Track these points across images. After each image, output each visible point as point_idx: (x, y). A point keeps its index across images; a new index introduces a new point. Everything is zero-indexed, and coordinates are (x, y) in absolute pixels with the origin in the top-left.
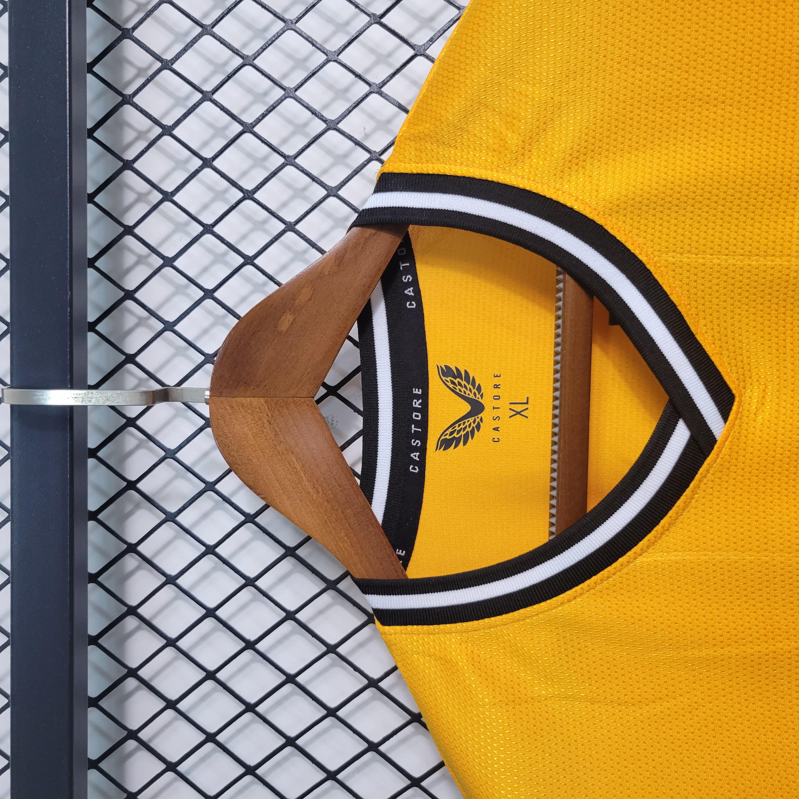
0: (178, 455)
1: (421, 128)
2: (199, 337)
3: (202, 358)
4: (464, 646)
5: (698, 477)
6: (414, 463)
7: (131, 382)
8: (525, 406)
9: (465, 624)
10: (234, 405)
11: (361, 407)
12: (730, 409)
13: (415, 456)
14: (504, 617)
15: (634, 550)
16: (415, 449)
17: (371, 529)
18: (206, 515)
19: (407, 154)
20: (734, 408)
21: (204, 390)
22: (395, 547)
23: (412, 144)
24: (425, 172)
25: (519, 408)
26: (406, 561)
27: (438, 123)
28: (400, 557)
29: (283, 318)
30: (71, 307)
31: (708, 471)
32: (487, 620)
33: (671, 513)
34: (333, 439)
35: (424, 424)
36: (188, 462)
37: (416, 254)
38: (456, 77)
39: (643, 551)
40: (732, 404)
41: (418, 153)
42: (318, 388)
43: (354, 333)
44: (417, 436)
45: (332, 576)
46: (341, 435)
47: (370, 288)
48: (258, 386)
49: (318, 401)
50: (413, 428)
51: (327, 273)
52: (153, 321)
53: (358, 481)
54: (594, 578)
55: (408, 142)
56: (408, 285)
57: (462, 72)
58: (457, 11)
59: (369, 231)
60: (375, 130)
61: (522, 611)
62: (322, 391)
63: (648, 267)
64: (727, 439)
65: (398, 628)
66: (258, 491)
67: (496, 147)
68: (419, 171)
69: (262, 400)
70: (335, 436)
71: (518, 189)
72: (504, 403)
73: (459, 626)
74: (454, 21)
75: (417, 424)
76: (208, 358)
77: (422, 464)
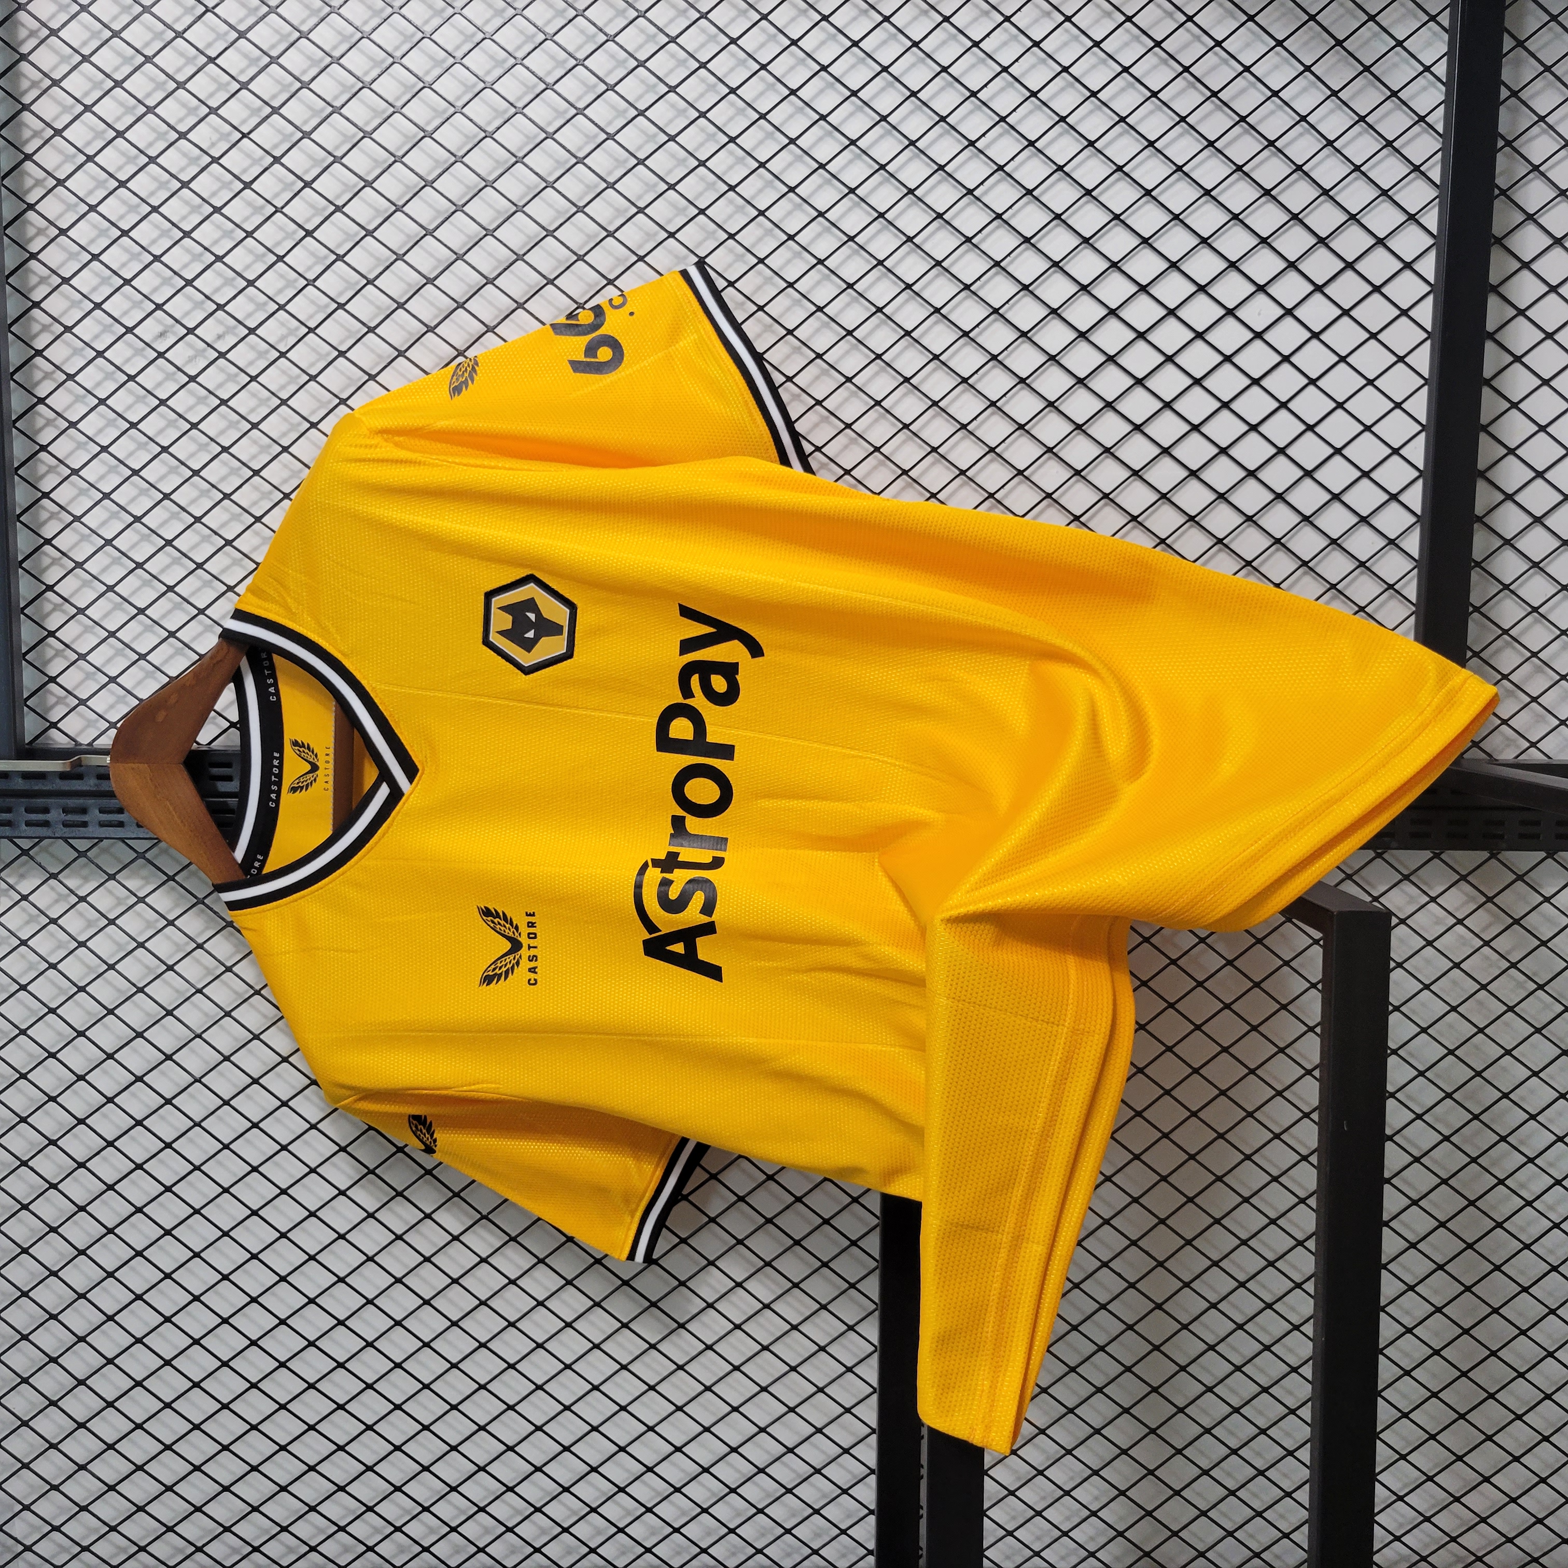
6: (273, 800)
10: (127, 768)
12: (415, 777)
13: (273, 796)
16: (273, 792)
20: (418, 777)
35: (280, 776)
40: (416, 774)
44: (275, 783)
48: (143, 756)
50: (273, 778)
56: (270, 685)
63: (368, 690)
64: (410, 794)
69: (146, 765)
75: (276, 775)
77: (277, 801)
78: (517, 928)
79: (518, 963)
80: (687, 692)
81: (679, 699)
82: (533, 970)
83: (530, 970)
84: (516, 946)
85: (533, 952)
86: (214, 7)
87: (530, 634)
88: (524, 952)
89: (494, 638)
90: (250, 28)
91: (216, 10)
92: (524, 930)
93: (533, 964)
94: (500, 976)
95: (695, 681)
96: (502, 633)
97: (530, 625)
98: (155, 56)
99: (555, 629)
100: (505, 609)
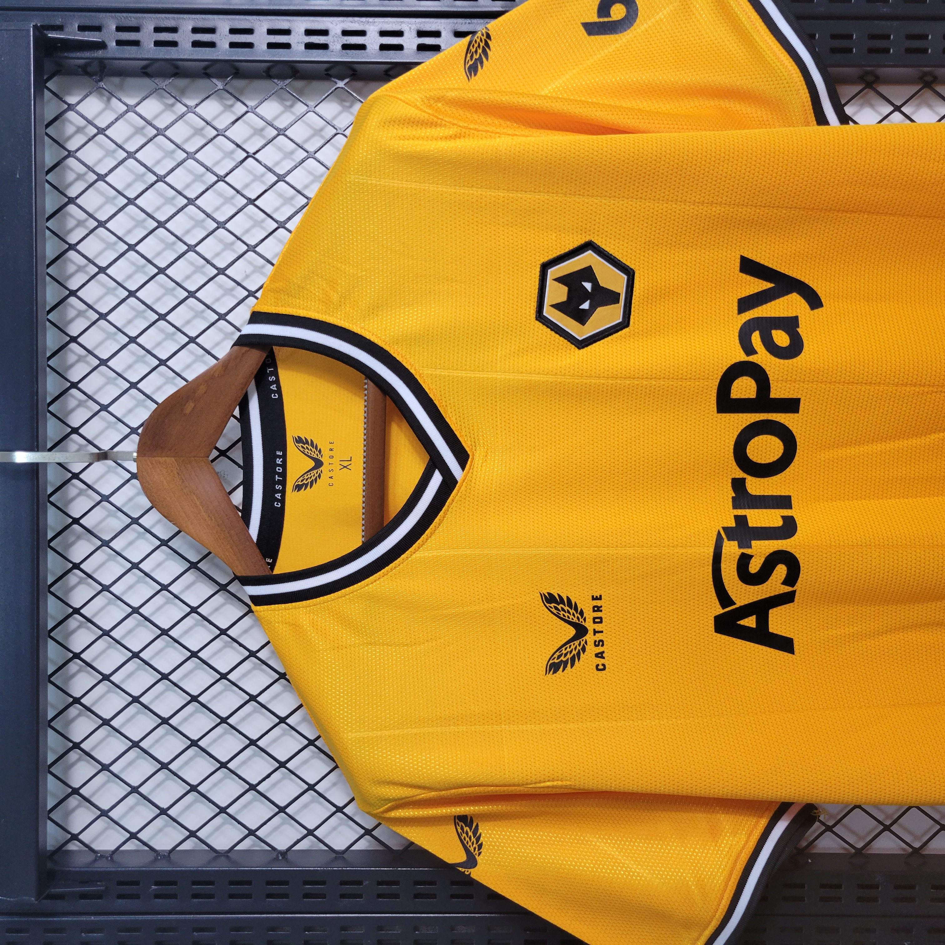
0: (111, 499)
1: (277, 285)
2: (126, 415)
3: (129, 430)
4: (308, 615)
5: (447, 504)
6: (278, 500)
7: (73, 447)
8: (350, 463)
9: (308, 602)
10: (154, 462)
11: (241, 464)
12: (467, 463)
13: (278, 496)
14: (332, 595)
15: (410, 550)
16: (278, 491)
17: (248, 543)
18: (131, 543)
19: (269, 300)
20: (469, 462)
21: (131, 453)
22: (265, 557)
23: (272, 294)
24: (280, 313)
25: (345, 464)
26: (272, 566)
27: (287, 283)
28: (268, 564)
29: (187, 405)
30: (37, 396)
31: (453, 501)
32: (321, 598)
33: (432, 526)
34: (222, 485)
35: (284, 475)
36: (118, 504)
37: (278, 362)
38: (298, 256)
39: (416, 551)
40: (468, 460)
41: (276, 300)
42: (211, 451)
43: (237, 412)
44: (279, 482)
45: (223, 582)
46: (229, 484)
47: (247, 384)
48: (170, 450)
49: (213, 461)
50: (277, 478)
51: (216, 376)
52: (91, 403)
53: (240, 514)
54: (387, 568)
55: (269, 292)
56: (272, 383)
57: (302, 254)
58: (306, 200)
59: (245, 349)
60: (253, 272)
61: (343, 591)
62: (215, 453)
63: (416, 376)
64: (464, 481)
65: (266, 607)
66: (171, 519)
67: (324, 300)
68: (277, 312)
69: (173, 459)
70: (223, 483)
71: (338, 326)
72: (335, 461)
73: (305, 603)
74: (304, 207)
75: (279, 474)
76: (134, 431)
77: (283, 501)
78: (582, 613)
79: (584, 649)
80: (749, 350)
81: (741, 356)
82: (600, 655)
83: (597, 655)
84: (581, 631)
85: (599, 637)
86: (255, 154)
87: (586, 306)
88: (590, 638)
89: (549, 312)
90: (289, 172)
91: (257, 156)
92: (589, 615)
93: (599, 649)
94: (566, 663)
95: (756, 338)
96: (557, 307)
97: (586, 296)
98: (197, 198)
99: (612, 298)
100: (560, 280)
